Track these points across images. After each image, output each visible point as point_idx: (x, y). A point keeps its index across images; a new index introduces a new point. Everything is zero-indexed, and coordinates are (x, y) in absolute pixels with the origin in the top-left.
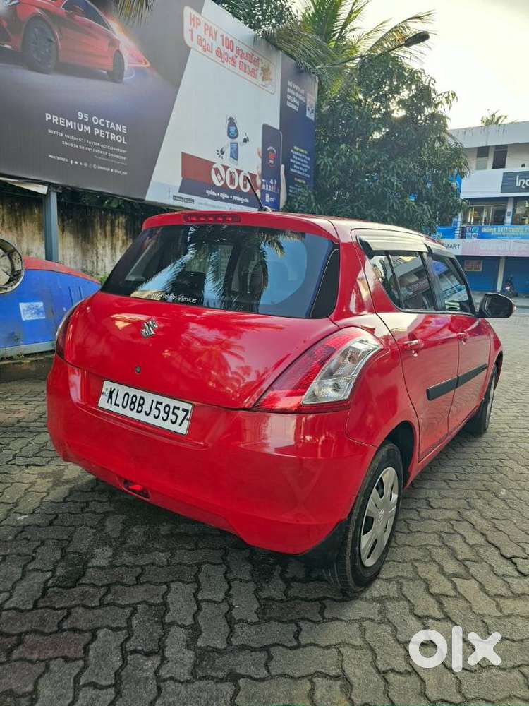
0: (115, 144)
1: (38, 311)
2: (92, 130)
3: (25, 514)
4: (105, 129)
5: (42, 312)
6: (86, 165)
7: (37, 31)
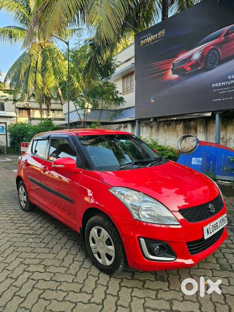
1: (199, 161)
5: (200, 162)
6: (231, 98)
7: (210, 55)
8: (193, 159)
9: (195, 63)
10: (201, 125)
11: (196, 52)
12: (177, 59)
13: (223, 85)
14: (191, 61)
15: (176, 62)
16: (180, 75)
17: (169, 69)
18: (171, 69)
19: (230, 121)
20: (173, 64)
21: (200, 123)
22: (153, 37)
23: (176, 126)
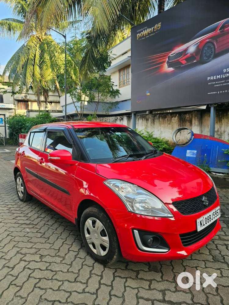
1: (193, 154)
5: (195, 154)
6: (226, 91)
7: (206, 48)
8: (188, 151)
9: (191, 56)
10: (196, 118)
11: (192, 45)
12: (173, 52)
13: (218, 78)
14: (187, 54)
15: (171, 55)
16: (176, 68)
17: (164, 62)
18: (166, 62)
19: (225, 114)
20: (169, 57)
21: (195, 116)
22: (149, 30)
23: (171, 118)
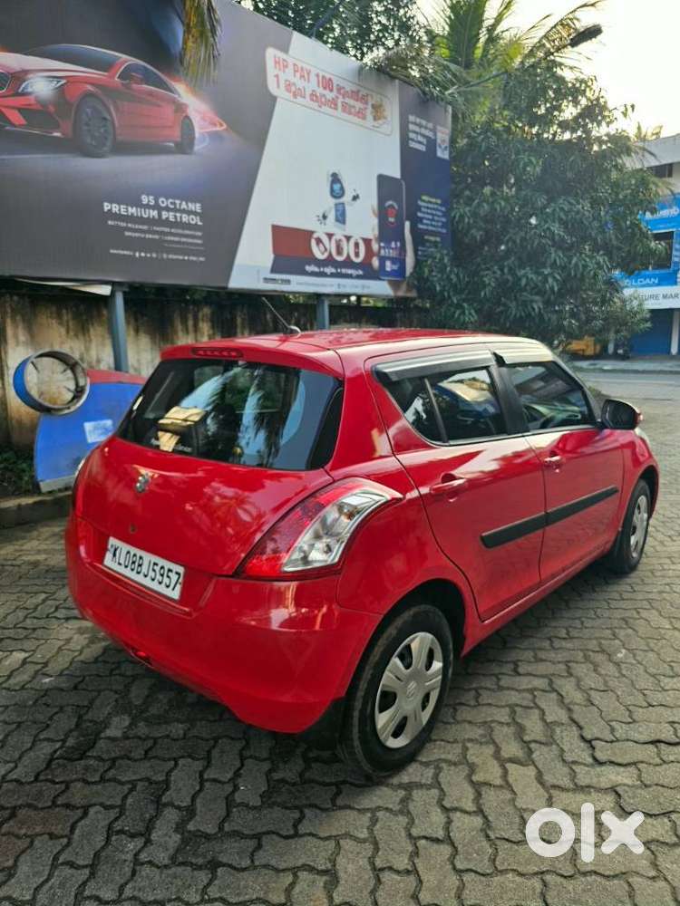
0: (188, 226)
1: (105, 430)
2: (160, 215)
3: (51, 676)
4: (175, 210)
5: (110, 431)
6: (154, 255)
7: (88, 110)
9: (40, 108)
11: (40, 74)
14: (23, 94)
